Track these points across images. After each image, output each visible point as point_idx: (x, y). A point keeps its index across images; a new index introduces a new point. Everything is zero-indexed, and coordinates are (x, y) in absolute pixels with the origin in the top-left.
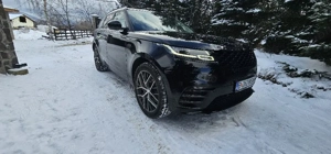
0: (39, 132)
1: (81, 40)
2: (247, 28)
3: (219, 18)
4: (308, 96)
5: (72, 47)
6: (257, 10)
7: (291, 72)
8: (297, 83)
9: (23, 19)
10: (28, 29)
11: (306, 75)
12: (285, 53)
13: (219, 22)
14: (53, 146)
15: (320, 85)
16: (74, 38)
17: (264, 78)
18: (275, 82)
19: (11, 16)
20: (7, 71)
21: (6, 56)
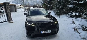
13: (69, 6)
17: (75, 29)
20: (10, 22)
21: (10, 19)
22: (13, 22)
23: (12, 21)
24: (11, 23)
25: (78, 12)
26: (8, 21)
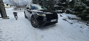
0: (12, 30)
1: (22, 10)
2: (62, 7)
3: (56, 5)
4: (72, 24)
5: (20, 12)
6: (64, 3)
7: (69, 18)
8: (70, 21)
9: (7, 5)
10: (9, 7)
11: (72, 19)
12: (70, 14)
13: (56, 6)
14: (15, 32)
15: (74, 21)
16: (21, 10)
17: (64, 20)
18: (66, 21)
19: (4, 4)
20: (5, 18)
21: (4, 15)
22: (9, 18)
23: (7, 17)
24: (7, 19)
25: (62, 10)
26: (2, 17)
